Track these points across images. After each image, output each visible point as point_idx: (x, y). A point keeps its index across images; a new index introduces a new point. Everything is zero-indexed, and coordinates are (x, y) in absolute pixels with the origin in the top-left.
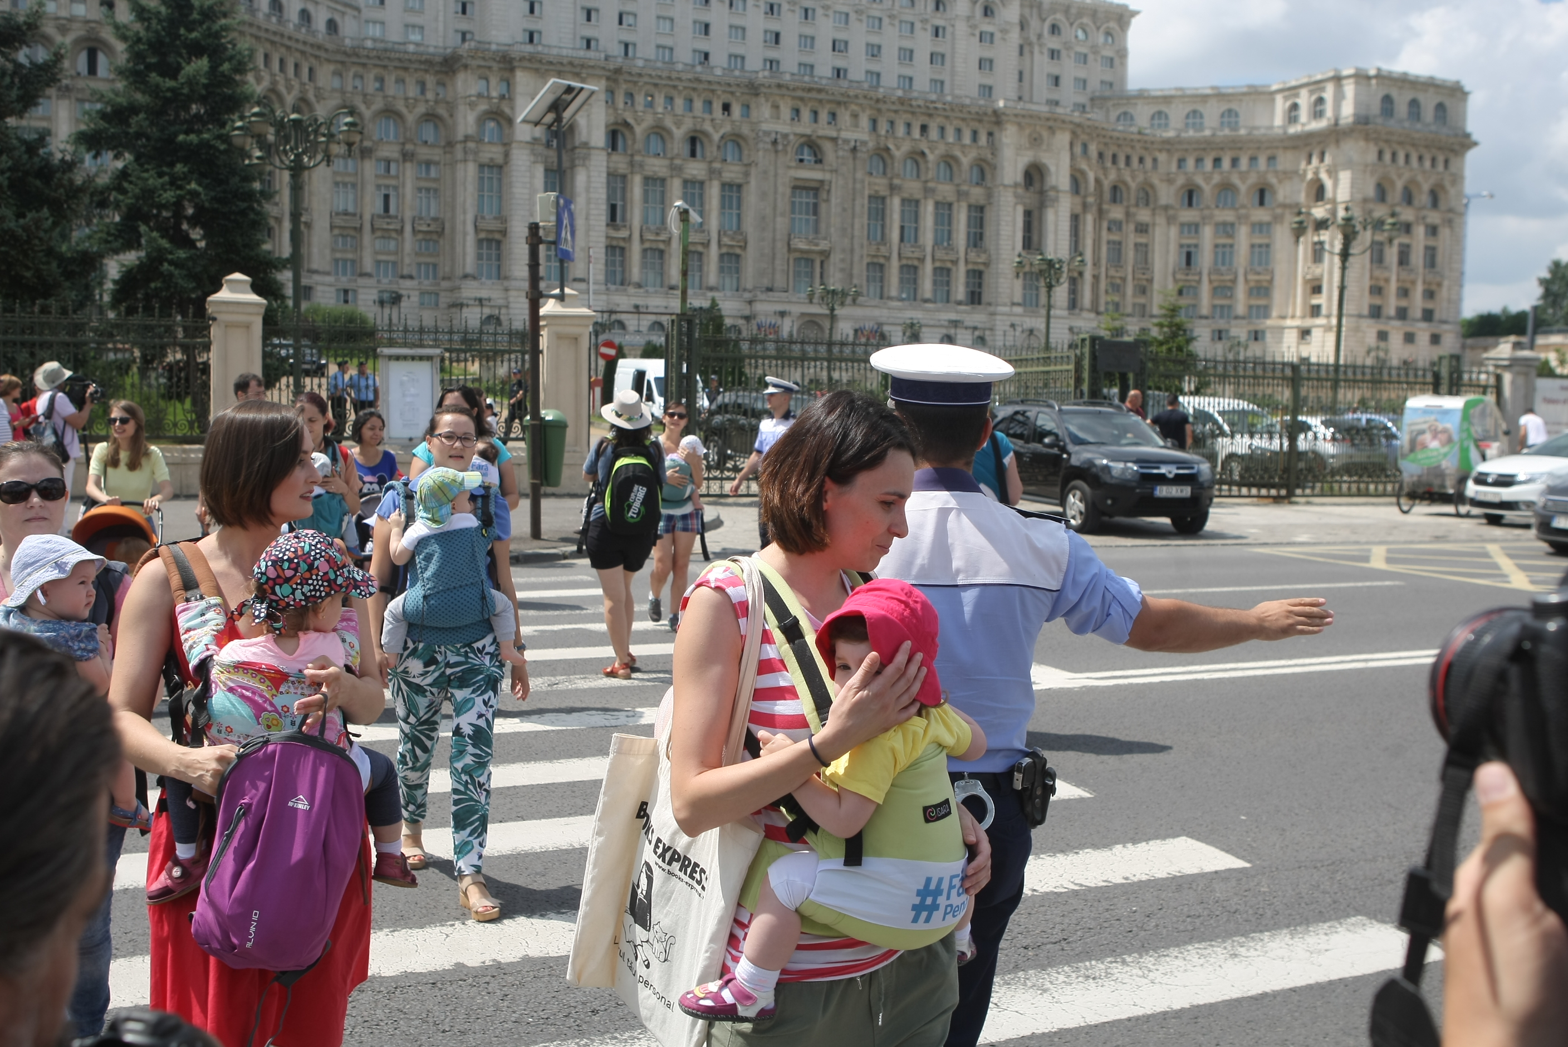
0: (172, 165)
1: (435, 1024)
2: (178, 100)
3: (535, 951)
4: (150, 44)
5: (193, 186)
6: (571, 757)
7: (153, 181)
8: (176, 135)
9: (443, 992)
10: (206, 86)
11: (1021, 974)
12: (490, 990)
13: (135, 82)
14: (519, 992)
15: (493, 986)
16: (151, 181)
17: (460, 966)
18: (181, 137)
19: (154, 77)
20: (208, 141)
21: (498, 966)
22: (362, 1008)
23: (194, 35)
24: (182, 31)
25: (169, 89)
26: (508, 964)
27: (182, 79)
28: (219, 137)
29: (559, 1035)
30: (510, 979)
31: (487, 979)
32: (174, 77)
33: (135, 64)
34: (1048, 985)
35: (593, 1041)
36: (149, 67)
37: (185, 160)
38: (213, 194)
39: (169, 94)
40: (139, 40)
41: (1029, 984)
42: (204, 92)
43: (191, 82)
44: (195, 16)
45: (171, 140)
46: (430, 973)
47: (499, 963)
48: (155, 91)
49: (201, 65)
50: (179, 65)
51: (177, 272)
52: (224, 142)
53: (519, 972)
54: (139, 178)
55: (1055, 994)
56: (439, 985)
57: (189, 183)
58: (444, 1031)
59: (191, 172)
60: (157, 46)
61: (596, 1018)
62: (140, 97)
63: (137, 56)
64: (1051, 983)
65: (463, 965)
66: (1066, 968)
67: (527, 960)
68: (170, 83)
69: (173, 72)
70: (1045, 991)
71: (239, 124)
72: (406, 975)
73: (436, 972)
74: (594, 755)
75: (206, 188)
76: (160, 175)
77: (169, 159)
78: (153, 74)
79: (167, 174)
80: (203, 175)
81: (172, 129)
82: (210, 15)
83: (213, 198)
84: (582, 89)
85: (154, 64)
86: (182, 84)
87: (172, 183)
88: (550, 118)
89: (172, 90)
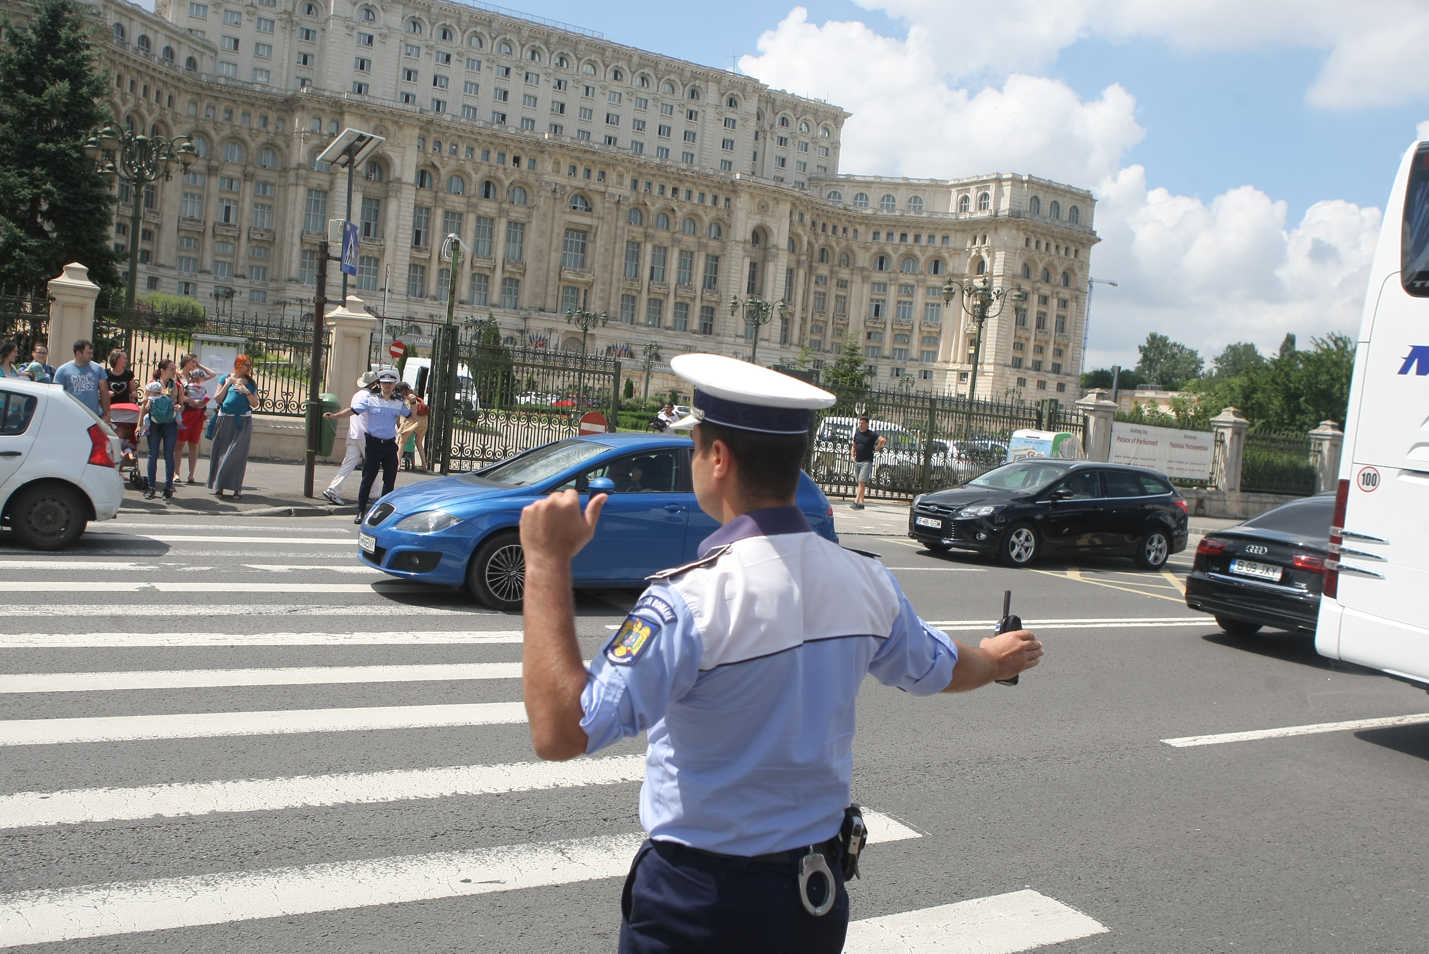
0: (31, 167)
1: (127, 857)
2: (42, 114)
3: (222, 808)
4: (21, 66)
5: (48, 186)
6: (291, 666)
7: (13, 179)
8: (37, 143)
9: (139, 835)
10: (66, 105)
11: (595, 838)
12: (178, 834)
14: (201, 836)
15: (183, 831)
16: (11, 180)
17: (158, 816)
19: (21, 93)
20: (65, 150)
21: (189, 818)
22: (71, 844)
23: (59, 61)
24: (49, 57)
25: (33, 104)
26: (197, 816)
27: (46, 96)
28: (74, 147)
29: (224, 868)
30: (196, 827)
31: (178, 827)
32: (39, 94)
33: (6, 81)
34: (613, 846)
35: (250, 873)
36: (18, 85)
37: (43, 165)
38: (65, 194)
39: (33, 109)
40: (11, 61)
41: (599, 845)
42: (64, 110)
43: (53, 100)
44: (61, 45)
45: (32, 147)
46: (133, 820)
47: (191, 815)
48: (22, 105)
49: (64, 86)
50: (44, 84)
51: (27, 257)
52: (77, 152)
53: (205, 822)
55: (616, 853)
56: (138, 830)
57: (45, 184)
58: (133, 863)
59: (47, 174)
60: (26, 67)
61: (257, 857)
62: (8, 109)
63: (9, 75)
64: (616, 845)
65: (161, 816)
66: (631, 835)
67: (214, 813)
68: (34, 100)
69: (38, 91)
70: (609, 850)
71: (93, 139)
72: (113, 821)
73: (138, 820)
74: (310, 666)
75: (59, 189)
76: (21, 175)
77: (29, 162)
78: (21, 91)
79: (26, 175)
80: (58, 178)
81: (34, 138)
82: (74, 46)
83: (64, 198)
84: (372, 138)
85: (22, 82)
86: (46, 101)
87: (30, 183)
88: (344, 159)
89: (36, 105)
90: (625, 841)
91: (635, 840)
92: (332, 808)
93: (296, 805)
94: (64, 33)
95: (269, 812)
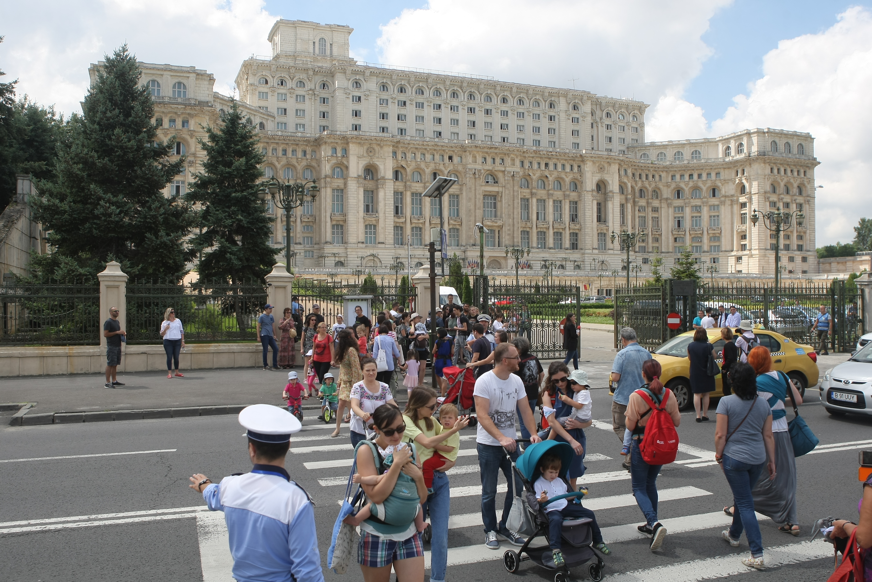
0: (229, 207)
2: (230, 176)
4: (218, 152)
5: (239, 217)
7: (221, 215)
8: (230, 193)
10: (244, 170)
13: (212, 170)
16: (220, 216)
18: (233, 194)
19: (221, 167)
20: (246, 196)
23: (238, 147)
24: (233, 146)
25: (227, 173)
27: (233, 167)
28: (251, 194)
32: (229, 167)
33: (212, 162)
36: (217, 162)
37: (235, 205)
38: (248, 220)
39: (226, 175)
40: (213, 150)
42: (242, 173)
43: (238, 169)
44: (238, 138)
45: (228, 196)
48: (221, 173)
49: (243, 160)
50: (231, 160)
51: (233, 257)
52: (253, 196)
54: (214, 214)
57: (237, 215)
59: (238, 210)
60: (221, 153)
62: (213, 176)
63: (212, 158)
68: (228, 170)
71: (262, 188)
75: (245, 217)
76: (224, 212)
77: (228, 205)
79: (227, 212)
80: (243, 211)
82: (245, 137)
83: (248, 222)
85: (220, 161)
86: (233, 170)
87: (229, 216)
89: (228, 173)
94: (239, 131)
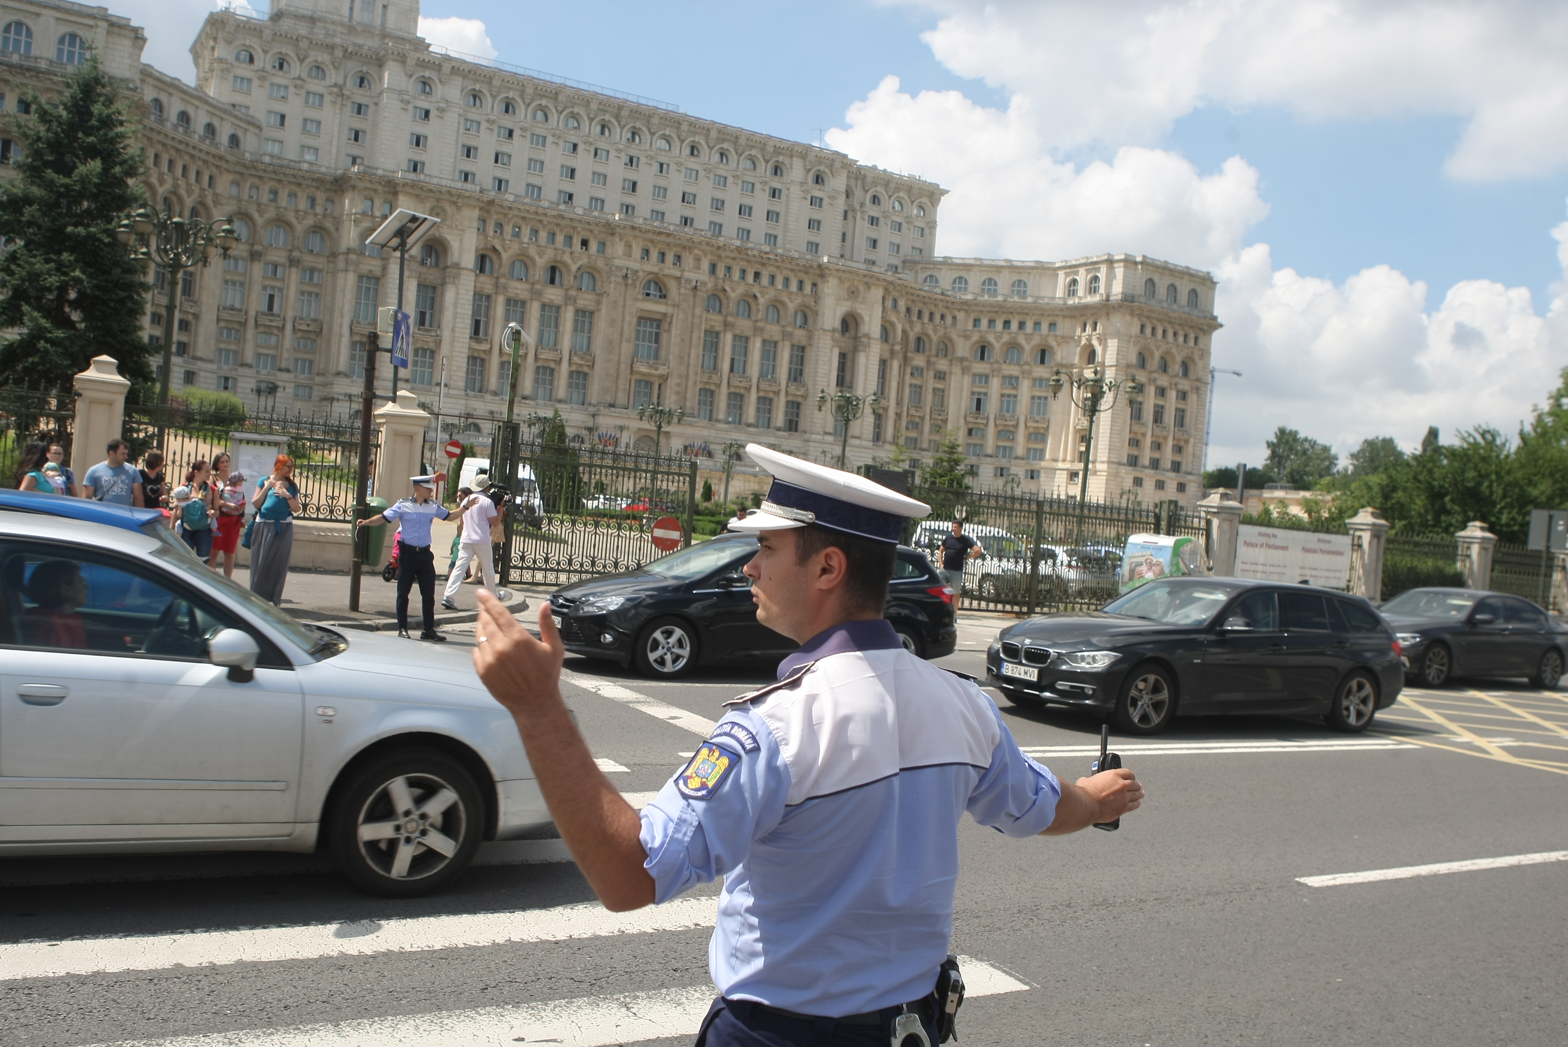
0: (59, 253)
1: (143, 1012)
2: (71, 196)
3: (249, 957)
4: (50, 144)
5: (77, 273)
7: (39, 265)
8: (65, 226)
9: (157, 987)
10: (97, 186)
11: (664, 991)
12: (200, 986)
13: (32, 176)
14: (225, 989)
15: (205, 983)
16: (37, 266)
17: (179, 966)
18: (70, 229)
19: (50, 173)
20: (95, 234)
21: (213, 967)
22: (81, 997)
23: (91, 139)
24: (80, 135)
25: (62, 185)
26: (222, 966)
27: (76, 176)
28: (106, 231)
29: (250, 1025)
30: (220, 978)
31: (200, 978)
32: (68, 174)
33: (34, 160)
34: (684, 1000)
35: (278, 1030)
36: (46, 164)
37: (72, 250)
38: (95, 282)
39: (62, 190)
40: (39, 139)
41: (668, 998)
42: (94, 190)
43: (84, 180)
44: (94, 122)
45: (60, 231)
46: (150, 971)
47: (215, 965)
48: (50, 185)
49: (95, 165)
50: (74, 163)
51: (53, 350)
52: (109, 236)
53: (229, 973)
54: (27, 262)
55: (687, 1008)
56: (156, 981)
57: (73, 271)
58: (148, 1019)
59: (76, 261)
60: (55, 145)
61: (287, 1013)
62: (36, 191)
63: (37, 154)
64: (687, 998)
65: (182, 966)
66: (703, 988)
67: (241, 964)
68: (64, 180)
69: (67, 170)
70: (679, 1005)
71: (126, 222)
72: (128, 972)
73: (156, 971)
75: (89, 276)
76: (47, 261)
77: (56, 247)
78: (49, 171)
79: (54, 261)
80: (87, 265)
81: (62, 221)
82: (107, 122)
83: (95, 286)
84: (425, 219)
85: (51, 162)
86: (75, 181)
87: (58, 270)
88: (395, 242)
89: (66, 186)
90: (697, 995)
91: (708, 993)
92: (373, 957)
93: (331, 954)
94: (97, 109)
95: (302, 961)
